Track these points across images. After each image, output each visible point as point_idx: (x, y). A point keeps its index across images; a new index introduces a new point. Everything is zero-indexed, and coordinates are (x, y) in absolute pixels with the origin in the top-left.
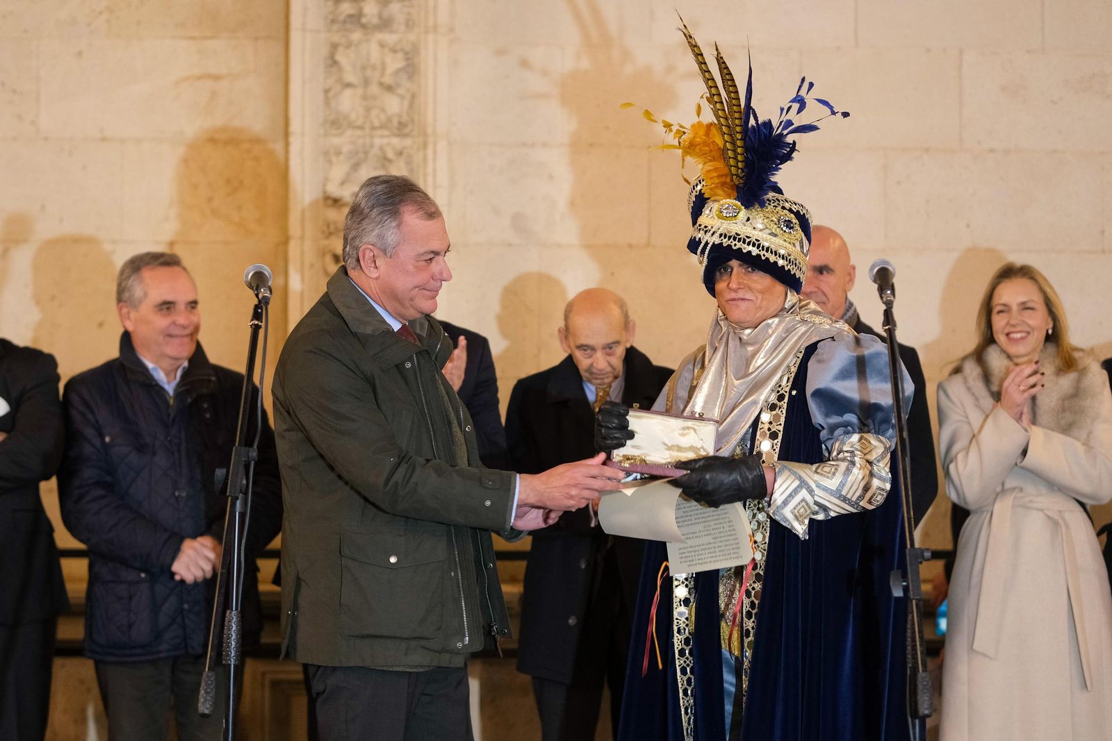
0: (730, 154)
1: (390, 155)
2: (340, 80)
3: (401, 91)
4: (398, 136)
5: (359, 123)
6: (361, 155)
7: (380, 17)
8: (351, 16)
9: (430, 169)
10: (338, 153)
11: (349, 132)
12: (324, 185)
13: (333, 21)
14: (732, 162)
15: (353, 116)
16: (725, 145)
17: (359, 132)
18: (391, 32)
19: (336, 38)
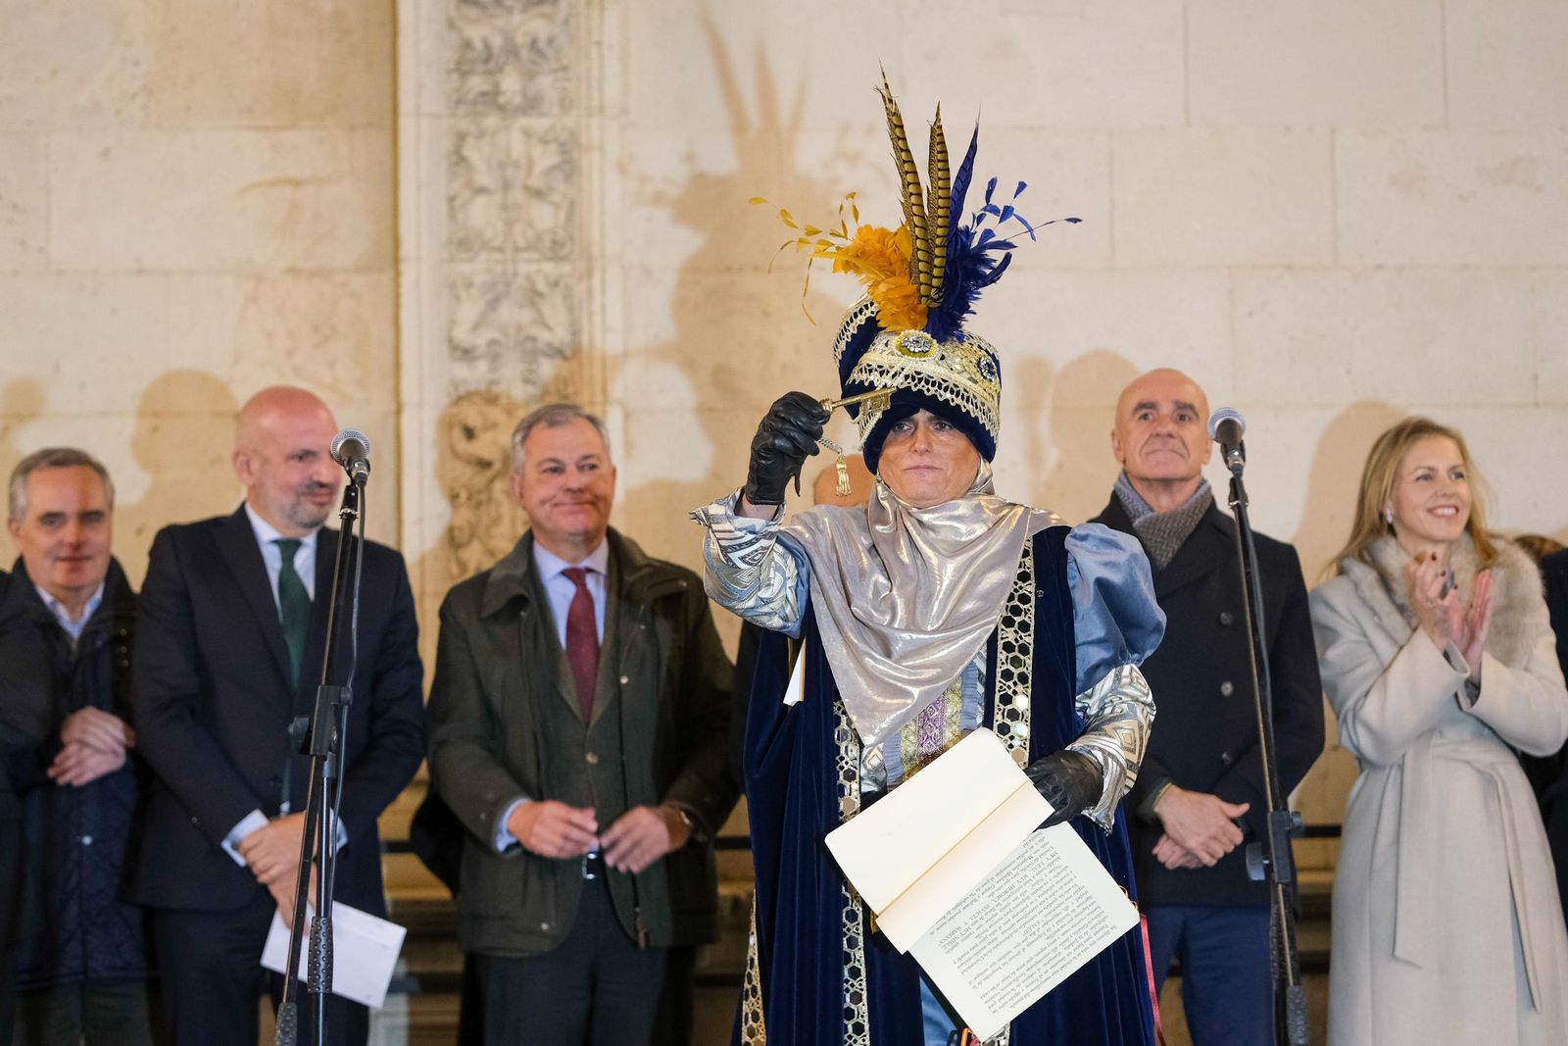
0: (922, 266)
1: (541, 286)
2: (470, 184)
3: (556, 197)
4: (552, 259)
5: (497, 242)
6: (500, 288)
7: (524, 94)
8: (484, 94)
9: (596, 306)
10: (469, 285)
11: (483, 256)
12: (450, 331)
13: (459, 102)
14: (922, 278)
15: (489, 234)
16: (914, 254)
17: (497, 256)
18: (541, 115)
19: (464, 124)
